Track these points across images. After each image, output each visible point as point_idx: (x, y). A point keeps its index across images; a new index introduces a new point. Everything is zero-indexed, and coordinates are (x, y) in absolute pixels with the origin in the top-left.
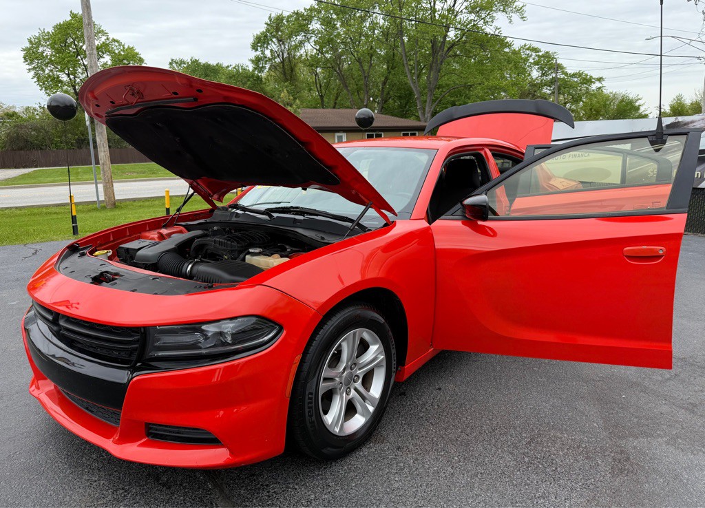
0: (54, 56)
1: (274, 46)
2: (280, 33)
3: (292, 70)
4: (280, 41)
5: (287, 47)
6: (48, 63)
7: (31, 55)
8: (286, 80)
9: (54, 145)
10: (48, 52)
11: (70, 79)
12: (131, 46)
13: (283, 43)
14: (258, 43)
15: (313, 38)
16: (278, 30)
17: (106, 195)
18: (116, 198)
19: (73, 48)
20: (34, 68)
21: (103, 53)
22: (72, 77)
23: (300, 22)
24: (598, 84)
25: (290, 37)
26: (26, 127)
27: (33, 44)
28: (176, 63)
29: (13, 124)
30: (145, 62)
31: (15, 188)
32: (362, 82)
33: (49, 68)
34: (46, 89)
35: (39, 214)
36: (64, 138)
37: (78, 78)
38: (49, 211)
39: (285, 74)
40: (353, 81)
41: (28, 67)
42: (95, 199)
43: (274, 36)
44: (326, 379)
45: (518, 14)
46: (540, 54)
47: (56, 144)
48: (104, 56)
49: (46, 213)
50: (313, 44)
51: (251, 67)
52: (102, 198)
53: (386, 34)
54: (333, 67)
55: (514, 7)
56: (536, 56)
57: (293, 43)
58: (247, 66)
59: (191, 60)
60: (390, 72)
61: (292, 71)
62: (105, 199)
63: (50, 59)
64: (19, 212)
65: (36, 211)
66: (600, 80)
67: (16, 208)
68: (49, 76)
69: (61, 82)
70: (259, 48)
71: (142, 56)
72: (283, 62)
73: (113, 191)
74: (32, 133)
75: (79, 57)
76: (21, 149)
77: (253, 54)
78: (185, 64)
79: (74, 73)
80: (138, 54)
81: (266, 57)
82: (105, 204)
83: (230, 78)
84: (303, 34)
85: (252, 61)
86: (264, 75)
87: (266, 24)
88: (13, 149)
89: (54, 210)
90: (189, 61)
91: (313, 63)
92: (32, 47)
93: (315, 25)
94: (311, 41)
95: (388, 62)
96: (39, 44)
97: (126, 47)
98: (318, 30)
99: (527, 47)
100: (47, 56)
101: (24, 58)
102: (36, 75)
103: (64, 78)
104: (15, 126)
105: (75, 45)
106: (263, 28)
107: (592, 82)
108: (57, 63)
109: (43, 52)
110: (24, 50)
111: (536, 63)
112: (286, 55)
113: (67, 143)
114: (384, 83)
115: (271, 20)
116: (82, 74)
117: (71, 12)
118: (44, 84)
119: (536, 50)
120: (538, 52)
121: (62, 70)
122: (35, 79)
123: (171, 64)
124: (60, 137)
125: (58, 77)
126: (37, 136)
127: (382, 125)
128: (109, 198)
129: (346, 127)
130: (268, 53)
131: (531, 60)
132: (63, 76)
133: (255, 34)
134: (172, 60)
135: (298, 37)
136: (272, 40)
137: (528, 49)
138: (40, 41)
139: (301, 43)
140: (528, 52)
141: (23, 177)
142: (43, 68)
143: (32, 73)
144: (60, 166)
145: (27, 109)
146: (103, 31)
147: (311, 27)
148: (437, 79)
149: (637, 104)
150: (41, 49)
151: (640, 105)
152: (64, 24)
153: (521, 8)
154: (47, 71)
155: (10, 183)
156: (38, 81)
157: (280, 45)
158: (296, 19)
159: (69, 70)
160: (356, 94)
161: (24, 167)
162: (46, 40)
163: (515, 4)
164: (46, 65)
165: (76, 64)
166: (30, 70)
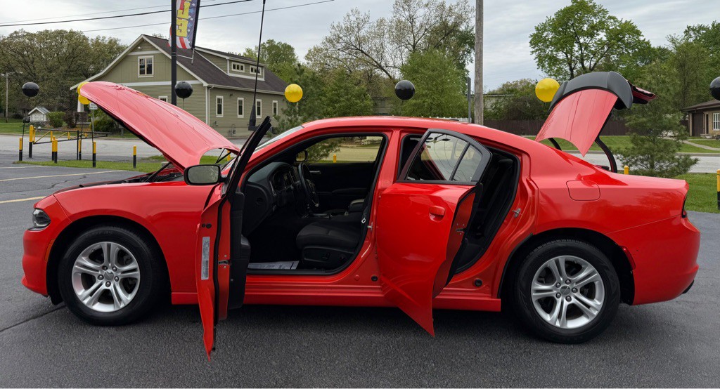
0: (555, 38)
6: (550, 45)
7: (537, 40)
10: (551, 35)
11: (567, 57)
12: (629, 20)
19: (573, 30)
20: (537, 50)
21: (598, 29)
22: (568, 54)
27: (539, 30)
28: (693, 30)
29: (511, 99)
33: (550, 49)
37: (574, 55)
48: (600, 33)
59: (713, 25)
63: (552, 41)
68: (549, 56)
69: (559, 60)
79: (571, 52)
80: (635, 27)
90: (710, 26)
92: (539, 33)
96: (544, 30)
97: (623, 22)
100: (549, 39)
101: (531, 42)
102: (538, 56)
103: (561, 56)
104: (513, 100)
105: (575, 27)
109: (546, 36)
110: (531, 36)
116: (577, 51)
121: (561, 50)
122: (537, 60)
125: (557, 56)
132: (561, 54)
134: (689, 28)
138: (546, 27)
143: (534, 55)
146: (603, 10)
150: (545, 34)
154: (547, 52)
159: (567, 49)
162: (550, 26)
164: (547, 47)
166: (532, 52)
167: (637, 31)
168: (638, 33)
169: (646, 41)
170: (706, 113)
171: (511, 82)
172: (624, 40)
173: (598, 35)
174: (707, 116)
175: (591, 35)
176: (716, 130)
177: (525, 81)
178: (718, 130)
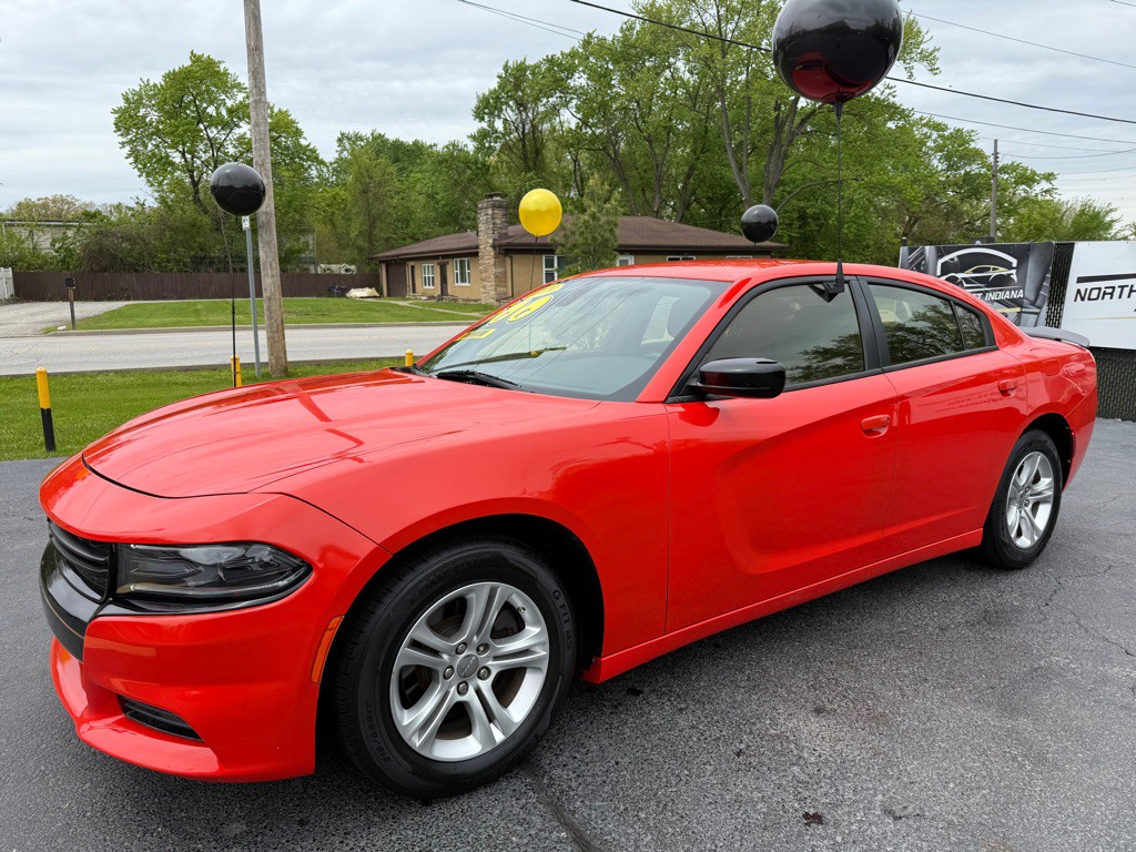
0: (162, 123)
1: (510, 114)
2: (520, 93)
3: (538, 152)
4: (521, 105)
5: (530, 115)
6: (153, 134)
7: (127, 120)
8: (528, 169)
9: (156, 265)
10: (153, 116)
11: (186, 161)
12: (284, 109)
13: (525, 109)
14: (486, 108)
15: (574, 102)
16: (517, 87)
17: (271, 353)
18: (289, 360)
19: (193, 112)
20: (131, 142)
21: (239, 118)
22: (188, 156)
23: (556, 73)
24: (1045, 185)
25: (537, 100)
26: (114, 235)
27: (130, 103)
28: (349, 139)
29: (94, 230)
30: (304, 135)
31: (102, 333)
32: (651, 174)
33: (154, 142)
34: (148, 176)
35: (157, 385)
36: (172, 254)
37: (199, 158)
38: (173, 379)
39: (525, 158)
40: (635, 173)
41: (121, 139)
42: (254, 361)
43: (511, 97)
44: (416, 644)
45: (925, 63)
46: (946, 133)
47: (159, 263)
48: (241, 124)
49: (168, 384)
50: (573, 110)
51: (471, 147)
52: (264, 358)
53: (693, 97)
54: (604, 149)
55: (919, 51)
56: (940, 136)
57: (541, 109)
58: (466, 145)
59: (372, 134)
60: (698, 159)
61: (537, 154)
62: (270, 360)
63: (157, 128)
64: (119, 380)
65: (150, 379)
66: (1049, 177)
67: (116, 372)
68: (154, 155)
69: (172, 164)
70: (486, 117)
71: (299, 126)
72: (522, 140)
73: (284, 346)
74: (124, 245)
75: (201, 126)
76: (105, 270)
77: (476, 126)
78: (362, 140)
79: (193, 152)
80: (293, 122)
81: (496, 131)
82: (269, 369)
83: (440, 163)
84: (558, 94)
85: (473, 138)
86: (492, 159)
87: (499, 77)
88: (92, 270)
89: (181, 377)
90: (369, 135)
91: (573, 141)
92: (129, 107)
93: (580, 80)
94: (570, 105)
95: (695, 142)
96: (139, 103)
97: (276, 110)
98: (582, 88)
99: (925, 121)
100: (151, 123)
101: (116, 124)
102: (134, 153)
103: (177, 158)
104: (98, 233)
105: (196, 106)
106: (494, 84)
107: (1034, 181)
108: (167, 134)
109: (145, 117)
110: (115, 112)
111: (939, 148)
112: (527, 127)
113: (177, 261)
114: (688, 176)
115: (506, 72)
116: (205, 152)
117: (192, 53)
118: (145, 166)
119: (938, 127)
120: (943, 130)
121: (174, 146)
122: (131, 160)
123: (340, 140)
124: (167, 252)
125: (168, 156)
126: (131, 250)
127: (694, 244)
128: (277, 359)
129: (635, 246)
130: (499, 125)
131: (930, 144)
132: (175, 155)
133: (480, 93)
134: (342, 135)
135: (550, 99)
136: (507, 104)
137: (925, 125)
138: (142, 98)
139: (555, 110)
140: (925, 130)
141: (111, 315)
142: (144, 142)
143: (128, 148)
144: (165, 298)
145: (118, 207)
147: (571, 83)
148: (781, 171)
149: (1108, 219)
150: (142, 111)
151: (1113, 221)
152: (181, 71)
153: (931, 54)
154: (150, 147)
155: (93, 325)
156: (136, 161)
157: (520, 112)
158: (549, 70)
159: (184, 144)
160: (639, 192)
161: (110, 299)
162: (150, 98)
163: (921, 46)
164: (150, 137)
165: (195, 136)
166: (123, 144)
167: (297, 129)
168: (298, 133)
169: (311, 147)
170: (411, 263)
171: (34, 199)
172: (281, 143)
173: (239, 127)
174: (413, 267)
175: (228, 126)
176: (427, 287)
177: (63, 201)
178: (431, 287)
